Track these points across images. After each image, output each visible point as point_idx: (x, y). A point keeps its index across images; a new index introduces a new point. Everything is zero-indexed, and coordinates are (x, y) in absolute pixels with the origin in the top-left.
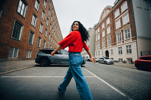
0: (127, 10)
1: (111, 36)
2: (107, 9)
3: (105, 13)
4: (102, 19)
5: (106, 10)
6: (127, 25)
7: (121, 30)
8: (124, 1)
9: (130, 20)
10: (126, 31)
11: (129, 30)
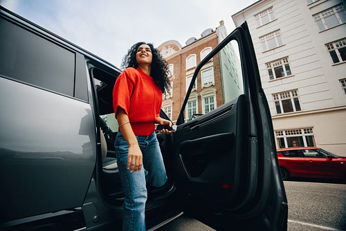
1: (173, 103)
2: (171, 46)
3: (164, 51)
5: (167, 47)
6: (210, 89)
7: (197, 95)
8: (207, 44)
9: (215, 81)
10: (206, 99)
11: (212, 98)
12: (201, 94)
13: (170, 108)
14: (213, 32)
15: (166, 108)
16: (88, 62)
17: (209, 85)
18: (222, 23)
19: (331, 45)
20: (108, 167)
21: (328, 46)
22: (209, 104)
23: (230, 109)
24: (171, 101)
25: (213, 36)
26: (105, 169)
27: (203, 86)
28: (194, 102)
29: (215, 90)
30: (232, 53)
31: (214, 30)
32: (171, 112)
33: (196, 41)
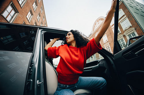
0: (124, 16)
1: (110, 44)
2: (100, 20)
3: (97, 23)
4: (95, 29)
5: (98, 21)
6: (129, 29)
7: (122, 35)
9: (131, 24)
10: (129, 36)
11: (133, 33)
12: (125, 34)
13: (108, 46)
15: (106, 47)
24: (108, 43)
27: (124, 29)
28: (122, 39)
29: (133, 28)
30: (137, 4)
32: (110, 48)
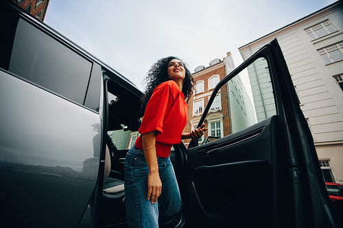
6: (216, 114)
8: (215, 72)
9: (222, 107)
10: (213, 124)
11: (218, 123)
14: (221, 62)
16: (104, 73)
17: (215, 110)
18: (229, 54)
19: (339, 77)
20: (109, 190)
21: (336, 78)
22: (216, 129)
23: (260, 131)
25: (221, 65)
26: (105, 192)
27: (209, 111)
29: (222, 115)
31: (222, 60)
33: (204, 69)
